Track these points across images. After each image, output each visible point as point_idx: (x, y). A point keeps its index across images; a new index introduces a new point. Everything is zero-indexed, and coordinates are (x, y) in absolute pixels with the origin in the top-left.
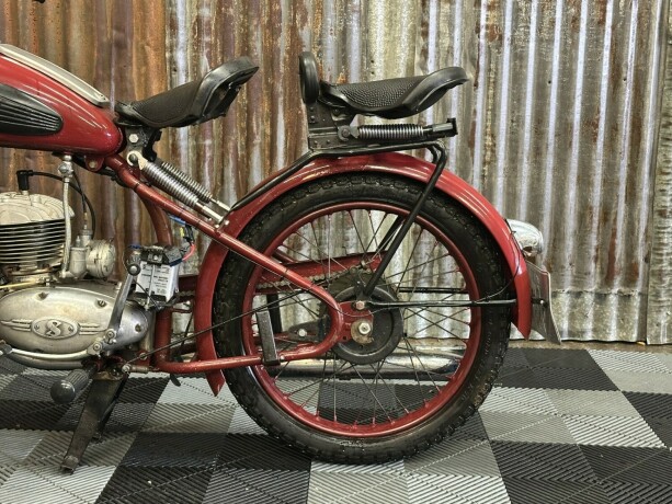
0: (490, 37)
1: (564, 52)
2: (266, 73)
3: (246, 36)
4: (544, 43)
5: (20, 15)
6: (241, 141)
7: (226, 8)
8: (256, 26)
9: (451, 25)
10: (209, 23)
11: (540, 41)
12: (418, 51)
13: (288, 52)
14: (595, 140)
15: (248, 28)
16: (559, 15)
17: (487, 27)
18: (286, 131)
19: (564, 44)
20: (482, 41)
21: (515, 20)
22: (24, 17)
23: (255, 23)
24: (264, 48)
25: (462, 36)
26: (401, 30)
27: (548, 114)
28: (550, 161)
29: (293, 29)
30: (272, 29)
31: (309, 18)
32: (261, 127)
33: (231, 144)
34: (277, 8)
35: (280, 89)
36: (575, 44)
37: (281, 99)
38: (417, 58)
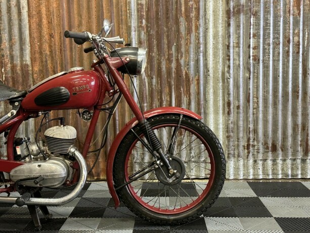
0: (254, 59)
1: (283, 64)
2: (167, 77)
3: (159, 64)
4: (276, 61)
5: (74, 59)
6: (158, 104)
7: (152, 53)
8: (163, 59)
9: (239, 56)
11: (274, 61)
12: (226, 66)
13: (175, 69)
14: (298, 98)
15: (160, 60)
16: (281, 51)
17: (253, 56)
18: (176, 100)
19: (283, 61)
20: (251, 61)
21: (264, 53)
22: (75, 60)
24: (166, 67)
25: (243, 60)
26: (219, 58)
27: (279, 89)
28: (280, 107)
29: (177, 60)
30: (169, 60)
31: (184, 56)
32: (166, 98)
33: (154, 105)
34: (171, 52)
35: (173, 83)
36: (288, 61)
37: (173, 87)
38: (226, 69)
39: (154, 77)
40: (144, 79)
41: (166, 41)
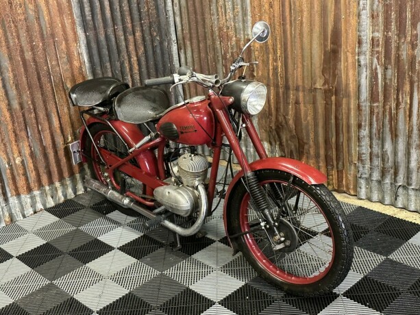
2: (409, 69)
3: (398, 48)
6: (393, 105)
7: (388, 32)
8: (403, 43)
10: (378, 40)
15: (398, 43)
23: (403, 41)
24: (408, 55)
30: (412, 44)
32: (404, 99)
33: (388, 107)
34: (415, 32)
35: (416, 79)
37: (416, 84)
39: (389, 67)
40: (376, 69)
41: (409, 15)
